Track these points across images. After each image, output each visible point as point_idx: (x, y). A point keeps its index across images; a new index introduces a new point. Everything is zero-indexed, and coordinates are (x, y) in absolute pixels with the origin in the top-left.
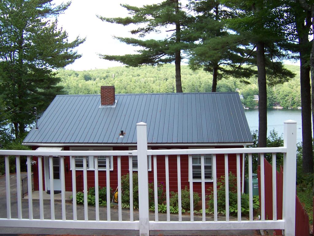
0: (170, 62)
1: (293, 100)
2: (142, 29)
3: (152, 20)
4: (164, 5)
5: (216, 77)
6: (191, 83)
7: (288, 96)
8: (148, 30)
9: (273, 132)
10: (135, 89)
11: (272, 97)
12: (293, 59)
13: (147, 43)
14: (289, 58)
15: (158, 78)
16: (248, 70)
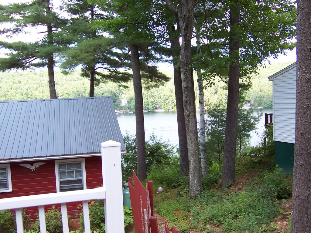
0: (43, 67)
1: (173, 103)
2: (10, 30)
3: (20, 19)
4: (34, 4)
5: (94, 83)
6: (75, 89)
7: (169, 99)
8: (16, 31)
9: (153, 135)
10: (16, 96)
11: (155, 100)
12: (168, 63)
13: (13, 45)
14: (163, 61)
15: (40, 85)
16: (126, 74)
